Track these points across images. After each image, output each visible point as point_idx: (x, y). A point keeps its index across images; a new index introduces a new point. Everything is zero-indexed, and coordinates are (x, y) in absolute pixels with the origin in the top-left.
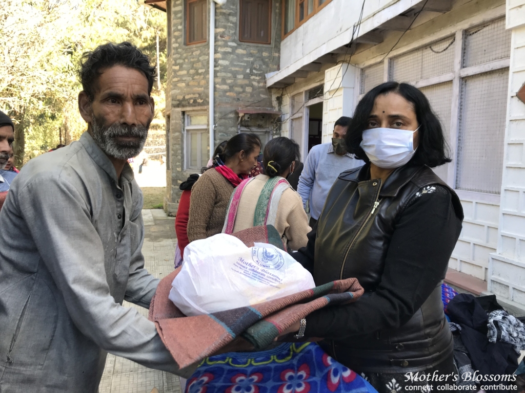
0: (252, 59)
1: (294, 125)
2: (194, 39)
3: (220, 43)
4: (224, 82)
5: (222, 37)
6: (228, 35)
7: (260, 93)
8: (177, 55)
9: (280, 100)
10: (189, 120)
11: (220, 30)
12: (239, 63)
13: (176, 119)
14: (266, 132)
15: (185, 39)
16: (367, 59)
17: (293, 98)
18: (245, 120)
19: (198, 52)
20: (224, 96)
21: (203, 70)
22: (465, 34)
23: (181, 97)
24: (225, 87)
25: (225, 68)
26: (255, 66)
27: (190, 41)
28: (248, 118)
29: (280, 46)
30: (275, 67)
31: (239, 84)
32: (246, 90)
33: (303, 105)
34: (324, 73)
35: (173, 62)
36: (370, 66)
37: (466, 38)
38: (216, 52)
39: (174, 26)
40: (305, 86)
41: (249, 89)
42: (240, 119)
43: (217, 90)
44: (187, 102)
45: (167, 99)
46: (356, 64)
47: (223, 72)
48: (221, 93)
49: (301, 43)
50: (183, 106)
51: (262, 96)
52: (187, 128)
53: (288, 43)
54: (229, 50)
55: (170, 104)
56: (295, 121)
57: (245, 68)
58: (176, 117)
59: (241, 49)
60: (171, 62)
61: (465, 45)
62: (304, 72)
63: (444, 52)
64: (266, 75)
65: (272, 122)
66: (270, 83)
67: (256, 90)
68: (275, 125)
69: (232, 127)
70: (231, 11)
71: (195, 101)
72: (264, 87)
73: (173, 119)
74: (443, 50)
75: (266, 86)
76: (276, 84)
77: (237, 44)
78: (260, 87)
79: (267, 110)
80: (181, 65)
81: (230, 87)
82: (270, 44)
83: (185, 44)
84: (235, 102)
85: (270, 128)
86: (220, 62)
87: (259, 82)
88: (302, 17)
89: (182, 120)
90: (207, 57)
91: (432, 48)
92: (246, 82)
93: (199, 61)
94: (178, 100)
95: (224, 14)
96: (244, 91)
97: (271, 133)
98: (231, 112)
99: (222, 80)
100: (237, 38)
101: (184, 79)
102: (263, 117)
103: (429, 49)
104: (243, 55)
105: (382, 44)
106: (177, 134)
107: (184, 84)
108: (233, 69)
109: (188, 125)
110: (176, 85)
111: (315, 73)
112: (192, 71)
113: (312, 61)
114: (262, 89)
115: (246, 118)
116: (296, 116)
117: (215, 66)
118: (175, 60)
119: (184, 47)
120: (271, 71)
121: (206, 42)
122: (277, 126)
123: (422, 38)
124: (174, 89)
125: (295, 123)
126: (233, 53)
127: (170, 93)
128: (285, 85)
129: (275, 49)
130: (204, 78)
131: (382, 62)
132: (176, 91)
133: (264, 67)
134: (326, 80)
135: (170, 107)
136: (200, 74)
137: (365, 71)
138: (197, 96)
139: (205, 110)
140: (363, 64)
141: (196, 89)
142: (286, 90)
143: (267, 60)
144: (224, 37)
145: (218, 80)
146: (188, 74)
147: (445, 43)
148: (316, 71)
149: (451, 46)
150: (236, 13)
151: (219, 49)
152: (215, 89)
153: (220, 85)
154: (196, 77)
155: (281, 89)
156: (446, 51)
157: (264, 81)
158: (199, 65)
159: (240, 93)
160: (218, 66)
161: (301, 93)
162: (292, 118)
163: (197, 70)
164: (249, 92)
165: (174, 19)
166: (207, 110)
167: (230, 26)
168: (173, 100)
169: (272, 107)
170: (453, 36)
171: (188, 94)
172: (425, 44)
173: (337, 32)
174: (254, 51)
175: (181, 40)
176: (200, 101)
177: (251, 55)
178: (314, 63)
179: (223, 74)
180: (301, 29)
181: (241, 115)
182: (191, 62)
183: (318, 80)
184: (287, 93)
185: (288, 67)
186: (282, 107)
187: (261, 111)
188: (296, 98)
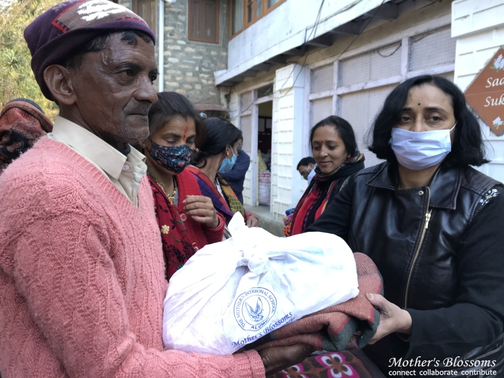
1: (242, 122)
3: (169, 41)
5: (171, 35)
6: (177, 34)
7: (209, 90)
9: (228, 97)
11: (169, 28)
12: (188, 61)
16: (317, 61)
22: (411, 41)
24: (175, 84)
25: (175, 66)
26: (204, 64)
29: (228, 46)
30: (223, 66)
31: (188, 81)
32: (196, 88)
33: (253, 103)
34: (274, 74)
36: (321, 67)
37: (411, 44)
38: (165, 49)
40: (253, 85)
43: (167, 86)
46: (305, 65)
47: (173, 69)
51: (212, 94)
53: (236, 43)
54: (179, 48)
56: (243, 117)
57: (195, 66)
59: (191, 47)
61: (411, 51)
62: (253, 72)
64: (215, 73)
66: (219, 81)
67: (205, 87)
70: (180, 10)
74: (390, 54)
75: (214, 84)
76: (224, 82)
79: (216, 107)
81: (180, 84)
86: (170, 59)
87: (208, 80)
91: (380, 52)
92: (195, 79)
95: (173, 13)
96: (193, 89)
99: (171, 77)
100: (186, 36)
102: (213, 114)
103: (377, 53)
104: (192, 53)
105: (332, 47)
108: (183, 66)
113: (263, 61)
114: (210, 87)
116: (245, 113)
117: (165, 64)
120: (220, 69)
123: (370, 42)
125: (244, 120)
128: (231, 85)
129: (223, 48)
131: (331, 64)
133: (212, 65)
134: (276, 80)
137: (315, 72)
140: (313, 65)
142: (234, 88)
143: (215, 59)
147: (393, 48)
148: (264, 71)
149: (398, 52)
150: (185, 12)
151: (169, 47)
152: (164, 86)
153: (170, 82)
155: (229, 88)
156: (394, 55)
159: (189, 90)
161: (249, 92)
162: (241, 115)
164: (198, 90)
167: (179, 25)
169: (221, 104)
170: (399, 43)
172: (374, 49)
173: (287, 34)
174: (202, 49)
177: (199, 53)
178: (265, 63)
179: (173, 72)
180: (250, 30)
183: (268, 79)
184: (236, 91)
185: (238, 66)
186: (230, 104)
187: (209, 107)
188: (245, 96)
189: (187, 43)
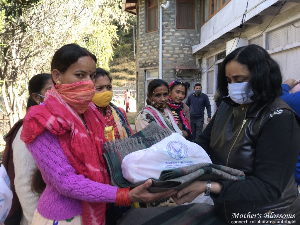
0: (184, 38)
2: (151, 29)
3: (165, 30)
5: (166, 26)
6: (170, 26)
7: (189, 57)
8: (142, 38)
9: (200, 61)
10: (148, 74)
11: (165, 23)
12: (176, 41)
13: (141, 74)
14: (192, 80)
15: (146, 29)
16: (252, 34)
17: (208, 59)
19: (153, 36)
20: (168, 60)
21: (156, 46)
23: (144, 62)
24: (169, 55)
25: (168, 44)
26: (186, 42)
27: (149, 30)
28: (182, 72)
29: (200, 30)
30: (198, 42)
31: (176, 53)
32: (181, 56)
33: (214, 63)
34: (226, 44)
36: (254, 38)
38: (163, 35)
39: (140, 22)
40: (215, 52)
41: (182, 56)
42: (177, 73)
43: (164, 57)
44: (147, 64)
46: (245, 38)
47: (167, 46)
48: (166, 59)
49: (212, 27)
50: (145, 67)
51: (190, 59)
52: (147, 79)
53: (205, 28)
54: (171, 34)
55: (138, 66)
56: (209, 73)
57: (180, 43)
58: (141, 73)
59: (178, 33)
60: (139, 43)
62: (214, 44)
64: (192, 47)
65: (196, 74)
66: (194, 51)
67: (186, 56)
68: (197, 76)
69: (172, 78)
70: (172, 12)
71: (152, 64)
72: (191, 54)
73: (139, 75)
76: (198, 52)
77: (176, 30)
78: (189, 54)
79: (193, 67)
80: (144, 44)
81: (171, 55)
83: (146, 32)
84: (174, 63)
85: (195, 77)
86: (166, 41)
87: (188, 51)
88: (213, 12)
89: (145, 75)
90: (158, 38)
91: (294, 24)
92: (181, 51)
93: (154, 41)
94: (143, 64)
95: (168, 14)
96: (179, 57)
97: (195, 80)
98: (172, 69)
99: (166, 51)
100: (175, 27)
101: (145, 52)
102: (191, 71)
103: (292, 25)
104: (179, 36)
105: (262, 24)
106: (142, 83)
107: (145, 55)
108: (173, 44)
109: (148, 78)
110: (141, 55)
111: (221, 44)
112: (150, 47)
113: (218, 37)
114: (190, 55)
115: (180, 72)
116: (210, 70)
117: (163, 44)
118: (141, 41)
119: (146, 33)
120: (195, 45)
121: (157, 30)
122: (199, 76)
123: (287, 18)
124: (140, 58)
125: (210, 74)
126: (173, 35)
127: (138, 60)
128: (203, 52)
129: (198, 32)
130: (157, 51)
131: (262, 35)
132: (141, 59)
133: (191, 42)
134: (227, 48)
135: (138, 68)
136: (154, 48)
137: (251, 41)
138: (153, 61)
139: (157, 69)
140: (250, 37)
141: (153, 57)
142: (204, 55)
143: (192, 38)
144: (168, 27)
145: (164, 51)
146: (148, 49)
150: (175, 13)
151: (165, 34)
152: (163, 56)
153: (165, 54)
154: (152, 50)
155: (201, 55)
157: (191, 50)
158: (154, 43)
159: (177, 58)
160: (164, 43)
161: (212, 57)
162: (208, 71)
163: (152, 46)
164: (182, 57)
165: (140, 19)
166: (158, 69)
167: (171, 20)
168: (139, 64)
169: (196, 65)
171: (148, 60)
172: (289, 23)
173: (234, 19)
174: (185, 33)
175: (144, 30)
176: (154, 64)
177: (183, 36)
178: (220, 38)
179: (167, 48)
180: (212, 19)
181: (177, 70)
182: (149, 42)
183: (223, 48)
184: (205, 57)
185: (205, 42)
186: (202, 65)
187: (189, 68)
188: (210, 60)
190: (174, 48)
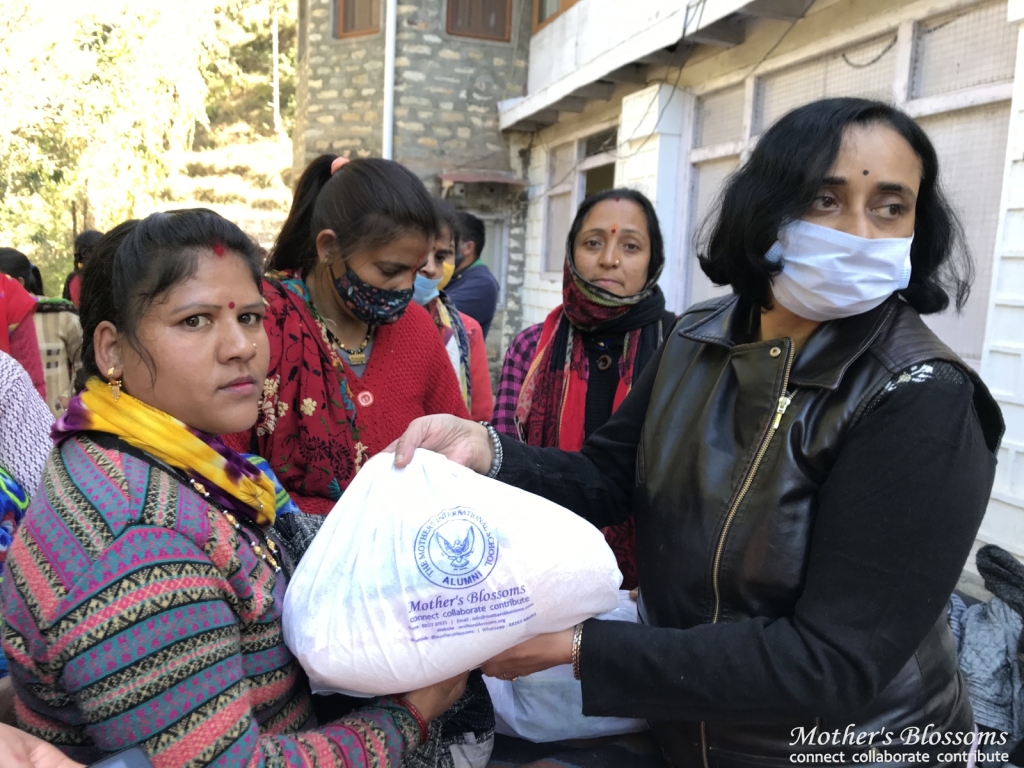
1: (553, 208)
2: (353, 27)
3: (406, 36)
4: (413, 115)
5: (411, 22)
6: (423, 21)
7: (486, 140)
8: (319, 58)
9: (525, 155)
12: (444, 79)
14: (497, 221)
15: (335, 25)
16: (710, 77)
17: (553, 152)
18: (454, 195)
19: (361, 54)
20: (414, 144)
21: (371, 91)
22: (919, 30)
23: (324, 145)
24: (416, 127)
25: (416, 89)
26: (477, 85)
27: (346, 30)
28: (462, 191)
29: (530, 46)
30: (519, 88)
31: (443, 120)
32: (459, 134)
33: (574, 169)
34: (619, 104)
35: (310, 72)
36: (717, 92)
37: (919, 38)
38: (398, 53)
40: (578, 129)
41: (463, 133)
42: (444, 193)
43: (399, 131)
45: (295, 148)
46: (686, 88)
47: (413, 95)
48: (408, 139)
51: (492, 147)
53: (546, 41)
54: (426, 50)
55: (303, 158)
56: (555, 199)
57: (458, 88)
59: (451, 49)
60: (306, 72)
61: (917, 52)
62: (577, 101)
63: (873, 66)
64: (499, 104)
65: (509, 202)
66: (507, 121)
67: (478, 134)
68: (514, 207)
71: (354, 153)
72: (495, 129)
74: (870, 60)
75: (497, 127)
76: (518, 123)
78: (486, 130)
79: (500, 176)
80: (326, 79)
81: (425, 126)
82: (508, 41)
84: (435, 158)
85: (506, 213)
86: (407, 75)
87: (484, 118)
90: (379, 64)
91: (848, 56)
92: (459, 117)
93: (362, 71)
96: (454, 137)
97: (507, 222)
98: (427, 178)
99: (409, 112)
100: (442, 26)
101: (331, 107)
102: (492, 191)
103: (840, 59)
104: (453, 62)
105: (743, 47)
107: (330, 119)
108: (433, 90)
110: (314, 120)
111: (600, 103)
112: (348, 92)
113: (596, 78)
114: (489, 134)
115: (457, 191)
116: (559, 190)
117: (396, 83)
118: (314, 67)
119: (334, 41)
120: (508, 96)
121: (377, 32)
122: (518, 208)
123: (826, 34)
124: (311, 128)
125: (557, 205)
126: (433, 56)
127: (303, 136)
128: (536, 126)
129: (519, 52)
130: (373, 107)
131: (741, 84)
132: (315, 133)
133: (495, 87)
134: (622, 118)
136: (365, 99)
137: (704, 101)
138: (358, 143)
140: (701, 86)
141: (357, 128)
142: (538, 137)
143: (501, 74)
144: (415, 24)
145: (402, 112)
146: (341, 98)
147: (876, 47)
148: (602, 98)
149: (889, 54)
151: (405, 49)
152: (395, 130)
153: (405, 121)
154: (356, 105)
155: (529, 135)
156: (878, 64)
157: (494, 116)
158: (363, 80)
159: (445, 139)
160: (402, 83)
161: (569, 144)
162: (551, 193)
163: (358, 89)
164: (464, 139)
168: (308, 150)
169: (509, 169)
170: (892, 34)
171: (340, 138)
172: (833, 49)
173: (650, 19)
174: (476, 54)
175: (326, 27)
177: (469, 62)
178: (600, 82)
179: (412, 100)
180: (574, 11)
181: (447, 184)
182: (346, 73)
183: (607, 118)
184: (542, 143)
185: (546, 89)
186: (529, 169)
187: (486, 176)
188: (559, 154)
189: (444, 40)
190: (435, 102)
